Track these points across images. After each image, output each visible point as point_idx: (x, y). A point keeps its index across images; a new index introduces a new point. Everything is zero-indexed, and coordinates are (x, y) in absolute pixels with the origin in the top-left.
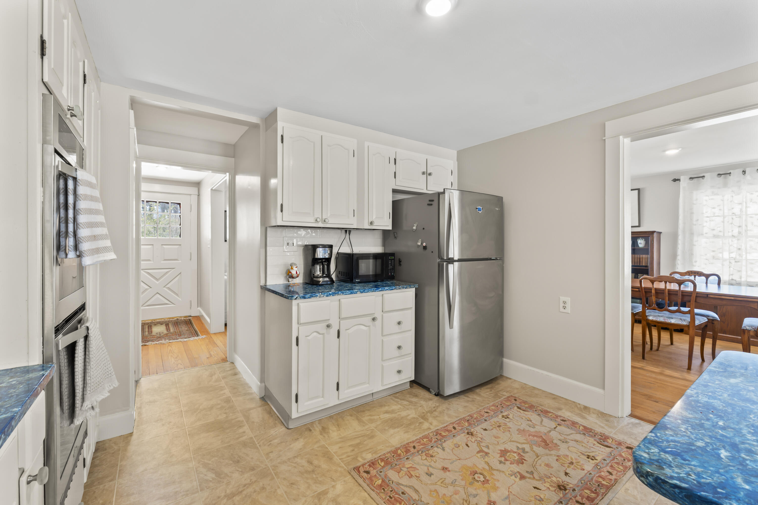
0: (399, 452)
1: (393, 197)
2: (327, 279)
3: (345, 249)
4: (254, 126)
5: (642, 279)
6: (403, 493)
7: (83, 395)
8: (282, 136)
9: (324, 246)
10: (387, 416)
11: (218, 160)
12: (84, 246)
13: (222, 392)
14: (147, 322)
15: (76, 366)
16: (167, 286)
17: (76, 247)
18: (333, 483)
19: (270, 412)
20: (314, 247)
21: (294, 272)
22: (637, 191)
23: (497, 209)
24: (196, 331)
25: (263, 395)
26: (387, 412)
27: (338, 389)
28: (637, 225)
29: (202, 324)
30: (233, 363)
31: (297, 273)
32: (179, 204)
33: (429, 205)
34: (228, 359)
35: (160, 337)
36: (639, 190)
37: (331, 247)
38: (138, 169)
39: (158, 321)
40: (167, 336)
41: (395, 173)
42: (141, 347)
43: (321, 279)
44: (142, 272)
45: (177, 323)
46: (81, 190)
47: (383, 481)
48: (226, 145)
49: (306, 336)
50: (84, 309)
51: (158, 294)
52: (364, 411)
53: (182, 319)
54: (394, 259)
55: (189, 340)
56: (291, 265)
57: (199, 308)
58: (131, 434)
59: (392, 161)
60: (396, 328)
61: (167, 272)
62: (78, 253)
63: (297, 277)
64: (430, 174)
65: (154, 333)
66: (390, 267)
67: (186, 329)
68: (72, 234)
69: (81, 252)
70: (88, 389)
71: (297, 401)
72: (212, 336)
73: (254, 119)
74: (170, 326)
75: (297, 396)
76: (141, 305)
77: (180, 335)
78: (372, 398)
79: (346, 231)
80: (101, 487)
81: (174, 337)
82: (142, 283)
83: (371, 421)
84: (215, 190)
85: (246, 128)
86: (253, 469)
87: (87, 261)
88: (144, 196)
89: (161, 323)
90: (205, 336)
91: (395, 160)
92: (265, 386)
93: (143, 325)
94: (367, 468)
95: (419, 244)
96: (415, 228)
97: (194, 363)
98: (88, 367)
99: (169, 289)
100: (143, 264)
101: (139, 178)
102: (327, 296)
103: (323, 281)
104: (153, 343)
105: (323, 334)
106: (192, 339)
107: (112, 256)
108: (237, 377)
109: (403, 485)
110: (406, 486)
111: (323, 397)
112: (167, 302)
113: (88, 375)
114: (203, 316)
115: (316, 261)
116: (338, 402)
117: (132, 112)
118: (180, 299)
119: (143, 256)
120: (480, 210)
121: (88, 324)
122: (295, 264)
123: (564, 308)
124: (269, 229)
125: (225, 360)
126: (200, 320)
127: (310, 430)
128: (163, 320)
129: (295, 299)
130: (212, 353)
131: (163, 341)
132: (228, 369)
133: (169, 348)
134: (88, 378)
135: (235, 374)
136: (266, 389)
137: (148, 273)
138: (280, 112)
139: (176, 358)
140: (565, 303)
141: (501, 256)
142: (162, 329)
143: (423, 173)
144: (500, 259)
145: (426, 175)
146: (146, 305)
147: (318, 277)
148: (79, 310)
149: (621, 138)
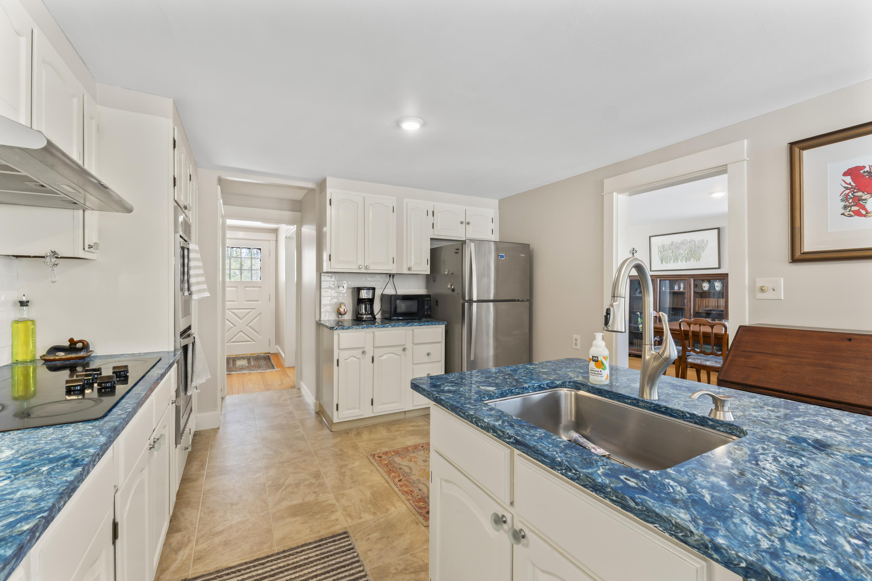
0: (410, 448)
1: (431, 244)
2: (370, 316)
3: (390, 291)
4: (312, 190)
5: (681, 322)
6: (400, 469)
7: (192, 378)
8: (330, 200)
9: (369, 289)
10: (412, 428)
11: (288, 214)
12: (193, 288)
13: (288, 407)
14: (232, 357)
15: (188, 360)
16: (249, 325)
17: (189, 289)
18: (354, 461)
19: (321, 422)
21: (342, 310)
22: (717, 230)
23: (523, 255)
24: (273, 365)
25: (318, 410)
26: (413, 426)
27: (372, 404)
28: (717, 266)
29: (279, 359)
30: (299, 389)
31: (344, 310)
32: (260, 249)
33: (455, 253)
34: (296, 386)
35: (242, 368)
36: (719, 229)
37: (374, 289)
38: (224, 223)
39: (241, 356)
40: (249, 367)
41: (433, 224)
42: (226, 376)
43: (365, 316)
44: (227, 311)
45: (257, 358)
46: (192, 255)
47: (389, 462)
48: (294, 201)
49: (345, 359)
50: (190, 329)
51: (241, 332)
52: (394, 425)
53: (262, 355)
54: (430, 300)
55: (266, 372)
56: (340, 304)
57: (277, 346)
58: (219, 428)
59: (430, 213)
60: (426, 359)
61: (249, 312)
62: (190, 293)
63: (345, 314)
64: (468, 223)
65: (237, 366)
66: (426, 307)
67: (265, 363)
68: (187, 281)
69: (191, 292)
70: (195, 375)
71: (337, 410)
72: (286, 369)
73: (311, 185)
74: (251, 360)
75: (337, 405)
76: (226, 341)
77: (259, 367)
78: (404, 416)
79: (390, 276)
80: (199, 453)
81: (254, 369)
82: (227, 321)
83: (397, 431)
84: (288, 237)
85: (306, 191)
86: (300, 451)
87: (195, 297)
88: (228, 243)
89: (243, 358)
90: (279, 369)
91: (433, 212)
92: (320, 402)
93: (228, 360)
94: (381, 455)
95: (449, 287)
96: (446, 273)
97: (267, 388)
98: (194, 361)
99: (250, 327)
100: (228, 304)
101: (224, 228)
102: (362, 328)
103: (366, 318)
104: (236, 373)
105: (359, 359)
106: (269, 371)
107: (207, 294)
108: (301, 398)
109: (402, 465)
110: (405, 466)
111: (359, 409)
112: (250, 340)
113: (194, 366)
114: (280, 353)
115: (360, 301)
116: (372, 415)
117: (219, 187)
118: (260, 337)
119: (228, 298)
120: (502, 257)
121: (194, 336)
122: (343, 303)
123: (576, 345)
124: (322, 274)
125: (293, 387)
126: (278, 357)
127: (348, 433)
128: (245, 356)
129: (336, 329)
130: (284, 382)
131: (244, 372)
132: (295, 393)
133: (250, 377)
134: (194, 368)
135: (300, 397)
136: (320, 406)
137: (233, 313)
138: (329, 181)
139: (254, 384)
140: (576, 340)
141: (528, 298)
142: (244, 363)
143: (462, 223)
144: (527, 300)
145: (464, 224)
146: (230, 341)
147: (362, 314)
148: (189, 328)
149: (615, 194)
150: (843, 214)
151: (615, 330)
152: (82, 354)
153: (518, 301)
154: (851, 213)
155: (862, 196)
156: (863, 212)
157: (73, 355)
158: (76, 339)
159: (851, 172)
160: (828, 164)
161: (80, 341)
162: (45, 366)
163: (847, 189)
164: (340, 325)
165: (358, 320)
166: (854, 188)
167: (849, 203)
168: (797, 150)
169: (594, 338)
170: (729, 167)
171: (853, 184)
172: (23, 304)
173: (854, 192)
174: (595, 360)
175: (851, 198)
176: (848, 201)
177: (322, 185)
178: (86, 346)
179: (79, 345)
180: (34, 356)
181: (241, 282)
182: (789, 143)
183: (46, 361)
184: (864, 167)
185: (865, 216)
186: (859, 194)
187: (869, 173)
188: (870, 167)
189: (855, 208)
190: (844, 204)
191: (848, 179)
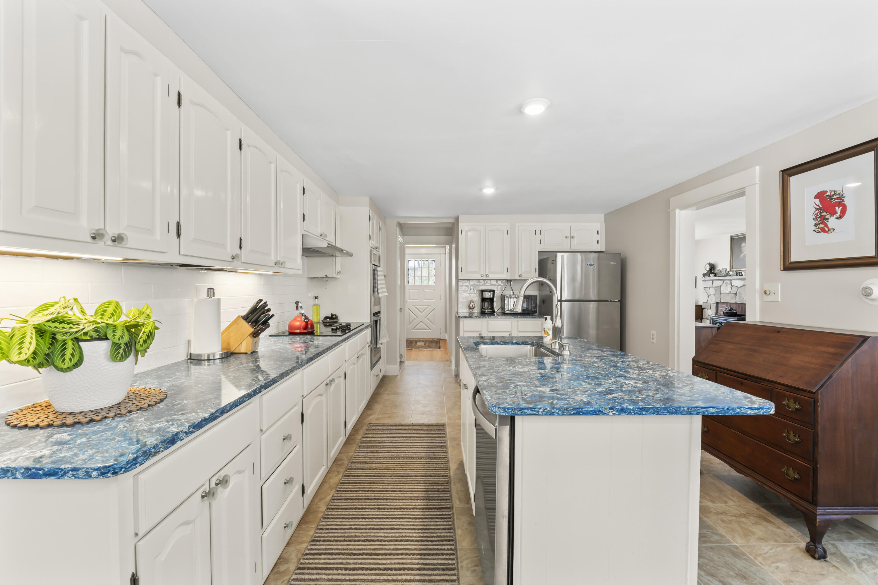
1: (539, 256)
2: (491, 310)
3: (508, 292)
4: (453, 224)
7: (379, 339)
8: (462, 230)
9: (490, 291)
11: (443, 238)
13: (439, 371)
14: (412, 339)
15: (377, 327)
16: (427, 317)
17: (377, 291)
20: (482, 291)
21: (471, 306)
23: (613, 263)
24: (440, 347)
30: (451, 362)
31: (474, 306)
33: (552, 263)
34: (450, 360)
35: (420, 347)
37: (494, 291)
39: (421, 339)
40: (425, 347)
41: (541, 240)
43: (487, 310)
44: (412, 306)
45: (431, 342)
46: (379, 273)
51: (421, 322)
53: (435, 340)
54: (536, 300)
55: (434, 350)
56: (471, 301)
57: (445, 335)
58: (397, 376)
59: (538, 232)
61: (427, 308)
63: (474, 308)
64: (572, 237)
65: (417, 345)
66: (534, 305)
67: (435, 345)
68: (376, 287)
69: (379, 293)
70: (381, 337)
72: (447, 349)
74: (427, 343)
77: (431, 347)
79: (508, 281)
81: (427, 348)
85: (449, 225)
89: (422, 341)
90: (443, 350)
91: (541, 231)
92: (457, 369)
95: (548, 289)
97: (432, 360)
98: (380, 330)
99: (428, 319)
100: (412, 302)
101: (403, 249)
103: (488, 312)
104: (415, 349)
106: (436, 350)
107: (386, 294)
112: (427, 328)
114: (446, 340)
115: (484, 300)
117: (398, 228)
118: (434, 327)
119: (407, 297)
120: (591, 265)
121: (383, 318)
122: (473, 301)
124: (459, 281)
125: (447, 361)
126: (444, 342)
128: (424, 339)
130: (443, 357)
131: (420, 349)
132: (447, 364)
133: (423, 352)
134: (381, 333)
135: (450, 366)
136: (457, 371)
137: (416, 308)
139: (425, 357)
140: (653, 335)
141: (620, 299)
142: (422, 344)
143: (566, 237)
144: (619, 301)
145: (569, 239)
146: (416, 328)
147: (485, 309)
148: (379, 312)
149: (677, 211)
150: (814, 231)
152: (335, 320)
153: (613, 301)
154: (819, 230)
155: (825, 216)
156: (827, 229)
157: (332, 321)
158: (333, 314)
159: (820, 196)
160: (805, 189)
161: (335, 315)
162: (323, 325)
163: (817, 210)
164: (470, 316)
165: (483, 313)
166: (821, 209)
167: (818, 221)
168: (786, 176)
170: (747, 190)
171: (821, 206)
172: (316, 298)
173: (821, 213)
175: (819, 217)
176: (817, 220)
177: (457, 219)
178: (336, 318)
179: (334, 316)
180: (319, 320)
181: (421, 285)
182: (781, 171)
183: (324, 322)
184: (827, 192)
185: (827, 232)
186: (824, 214)
187: (830, 196)
188: (831, 191)
189: (821, 226)
190: (815, 222)
191: (817, 201)
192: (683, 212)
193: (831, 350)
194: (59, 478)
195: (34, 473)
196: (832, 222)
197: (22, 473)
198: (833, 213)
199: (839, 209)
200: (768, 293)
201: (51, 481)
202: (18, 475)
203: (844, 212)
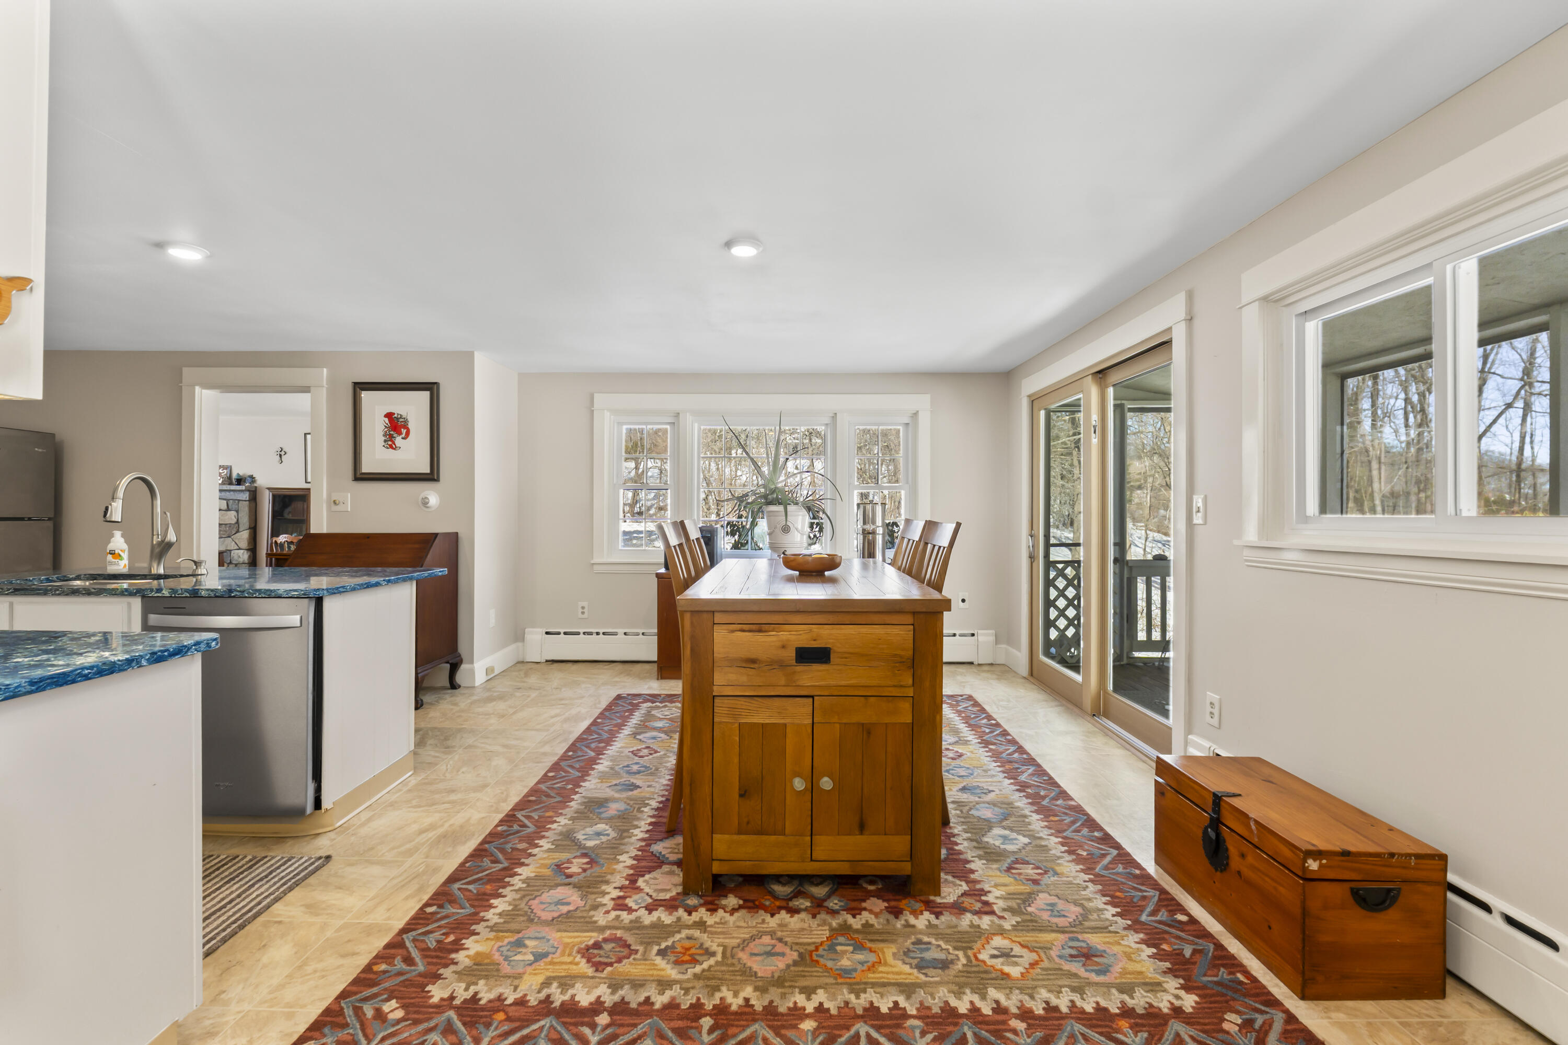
141: (52, 516)
144: (49, 519)
149: (197, 389)
150: (383, 445)
151: (113, 520)
153: (30, 519)
154: (387, 446)
155: (393, 435)
156: (394, 446)
159: (389, 416)
163: (386, 428)
166: (389, 428)
167: (387, 438)
168: (358, 389)
169: (112, 536)
170: (312, 389)
171: (389, 425)
173: (389, 431)
174: (112, 553)
175: (388, 435)
182: (352, 382)
184: (394, 414)
185: (394, 449)
186: (392, 432)
187: (397, 418)
188: (398, 414)
189: (390, 443)
190: (384, 438)
191: (387, 420)
192: (206, 392)
193: (417, 546)
194: (182, 656)
195: (160, 655)
196: (399, 440)
197: (148, 660)
198: (400, 433)
199: (404, 431)
200: (337, 502)
201: (177, 660)
202: (144, 662)
203: (408, 434)
